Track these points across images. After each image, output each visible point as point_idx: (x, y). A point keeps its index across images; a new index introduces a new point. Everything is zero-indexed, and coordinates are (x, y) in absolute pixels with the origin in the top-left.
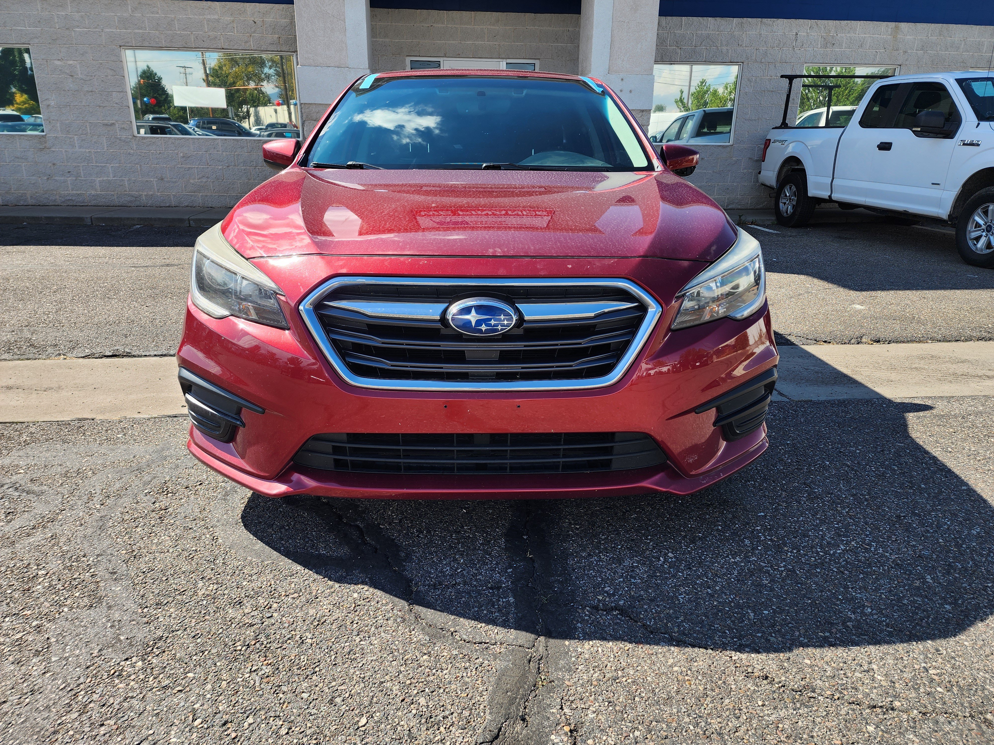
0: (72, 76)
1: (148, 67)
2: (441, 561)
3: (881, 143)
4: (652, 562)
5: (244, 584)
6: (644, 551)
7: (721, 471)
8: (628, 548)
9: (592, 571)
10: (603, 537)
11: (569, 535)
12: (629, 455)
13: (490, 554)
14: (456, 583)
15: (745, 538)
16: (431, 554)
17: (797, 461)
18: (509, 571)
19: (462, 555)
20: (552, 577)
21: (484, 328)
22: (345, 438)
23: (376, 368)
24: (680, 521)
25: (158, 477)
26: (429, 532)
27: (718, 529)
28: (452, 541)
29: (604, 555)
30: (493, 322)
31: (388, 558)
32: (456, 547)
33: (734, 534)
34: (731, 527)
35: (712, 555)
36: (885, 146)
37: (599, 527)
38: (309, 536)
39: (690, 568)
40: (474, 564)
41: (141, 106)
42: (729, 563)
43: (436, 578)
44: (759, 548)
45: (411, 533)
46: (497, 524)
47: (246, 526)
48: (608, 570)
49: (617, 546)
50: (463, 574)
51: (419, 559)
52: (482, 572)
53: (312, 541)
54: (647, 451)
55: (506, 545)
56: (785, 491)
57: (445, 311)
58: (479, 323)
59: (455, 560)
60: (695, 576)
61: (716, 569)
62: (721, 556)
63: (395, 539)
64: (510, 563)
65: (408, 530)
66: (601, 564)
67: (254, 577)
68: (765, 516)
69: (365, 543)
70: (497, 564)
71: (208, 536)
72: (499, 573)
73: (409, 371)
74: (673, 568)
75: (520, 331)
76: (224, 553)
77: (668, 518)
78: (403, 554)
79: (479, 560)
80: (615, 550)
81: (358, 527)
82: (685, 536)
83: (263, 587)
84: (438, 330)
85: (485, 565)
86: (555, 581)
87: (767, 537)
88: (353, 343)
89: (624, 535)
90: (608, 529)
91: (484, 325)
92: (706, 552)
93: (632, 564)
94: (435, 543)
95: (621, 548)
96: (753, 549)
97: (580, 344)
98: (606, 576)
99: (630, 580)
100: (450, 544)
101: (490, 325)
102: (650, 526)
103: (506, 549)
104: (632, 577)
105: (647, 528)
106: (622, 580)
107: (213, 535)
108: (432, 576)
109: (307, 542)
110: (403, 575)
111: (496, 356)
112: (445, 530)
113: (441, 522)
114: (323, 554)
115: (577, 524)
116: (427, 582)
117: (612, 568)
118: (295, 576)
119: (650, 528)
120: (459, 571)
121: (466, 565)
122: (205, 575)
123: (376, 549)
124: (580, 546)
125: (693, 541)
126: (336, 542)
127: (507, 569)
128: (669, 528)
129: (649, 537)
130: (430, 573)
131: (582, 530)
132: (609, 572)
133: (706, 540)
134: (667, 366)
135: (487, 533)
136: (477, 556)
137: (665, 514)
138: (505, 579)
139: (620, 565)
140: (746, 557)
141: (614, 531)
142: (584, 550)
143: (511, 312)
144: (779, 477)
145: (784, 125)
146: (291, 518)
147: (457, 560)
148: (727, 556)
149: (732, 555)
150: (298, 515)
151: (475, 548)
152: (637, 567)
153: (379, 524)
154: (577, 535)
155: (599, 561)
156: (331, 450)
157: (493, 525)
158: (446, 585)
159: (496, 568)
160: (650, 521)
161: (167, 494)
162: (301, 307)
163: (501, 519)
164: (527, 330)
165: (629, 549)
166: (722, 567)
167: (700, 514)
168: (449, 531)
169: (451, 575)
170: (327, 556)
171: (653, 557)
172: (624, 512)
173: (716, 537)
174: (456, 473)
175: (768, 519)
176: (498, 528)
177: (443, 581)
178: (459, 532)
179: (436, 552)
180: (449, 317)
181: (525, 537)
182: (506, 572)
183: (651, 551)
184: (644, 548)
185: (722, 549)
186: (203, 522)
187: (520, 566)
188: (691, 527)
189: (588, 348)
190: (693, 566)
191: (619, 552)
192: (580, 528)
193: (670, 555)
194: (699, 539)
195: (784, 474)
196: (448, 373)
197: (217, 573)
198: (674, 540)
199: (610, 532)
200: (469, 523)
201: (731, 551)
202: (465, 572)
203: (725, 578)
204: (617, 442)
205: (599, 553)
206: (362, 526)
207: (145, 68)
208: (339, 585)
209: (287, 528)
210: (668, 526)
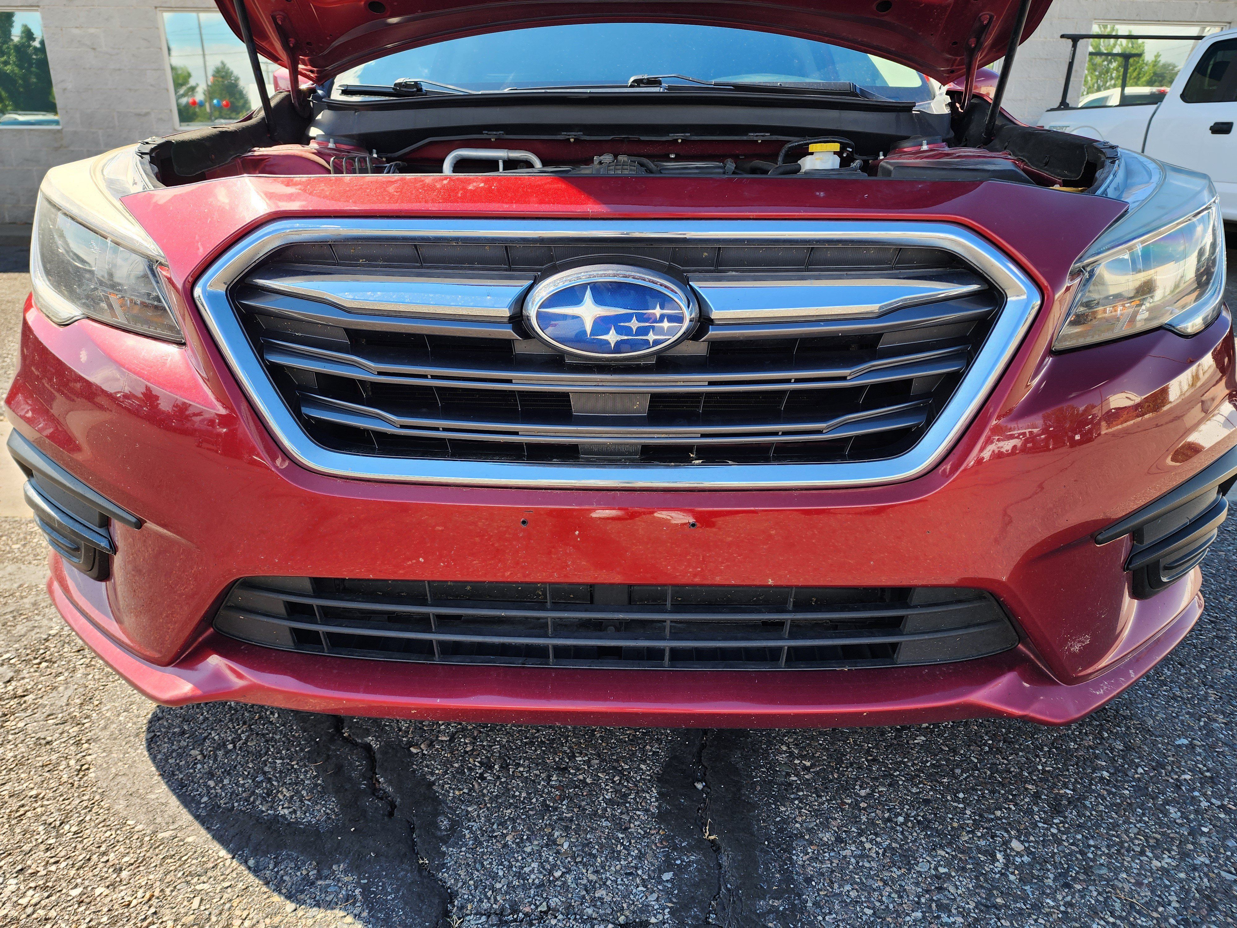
0: (94, 49)
1: (222, 63)
2: (521, 843)
3: (1216, 124)
4: (978, 864)
5: (97, 892)
6: (955, 835)
7: (1129, 665)
8: (919, 822)
9: (848, 887)
10: (863, 793)
11: (790, 784)
12: (939, 635)
13: (626, 829)
14: (549, 908)
15: (1167, 802)
16: (502, 824)
17: (1212, 622)
18: (667, 876)
19: (567, 829)
20: (760, 899)
21: (612, 337)
22: (308, 586)
23: (366, 431)
24: (1017, 754)
25: (40, 627)
26: (504, 767)
27: (1102, 778)
28: (549, 793)
29: (871, 842)
30: (634, 324)
31: (412, 830)
32: (556, 809)
33: (1140, 790)
34: (1130, 774)
35: (1109, 847)
36: (1222, 128)
37: (851, 764)
38: (266, 769)
39: (1067, 885)
40: (590, 854)
41: (211, 109)
42: (1151, 871)
43: (507, 893)
44: (1204, 829)
45: (470, 769)
46: (643, 750)
47: (152, 743)
48: (886, 884)
49: (896, 816)
50: (565, 883)
51: (476, 839)
52: (607, 879)
53: (269, 780)
54: (978, 625)
55: (660, 805)
56: (1212, 687)
57: (522, 300)
58: (602, 324)
59: (552, 843)
60: (1086, 910)
61: (1127, 887)
62: (1128, 851)
63: (433, 783)
64: (667, 856)
65: (464, 761)
66: (867, 865)
67: (125, 874)
68: (1192, 746)
69: (374, 790)
70: (641, 856)
71: (72, 762)
72: (644, 883)
73: (442, 440)
74: (1031, 883)
75: (699, 348)
76: (86, 807)
77: (990, 747)
78: (444, 823)
79: (601, 846)
80: (892, 828)
81: (368, 748)
82: (1037, 796)
83: (134, 903)
84: (507, 344)
85: (613, 858)
86: (769, 912)
87: (1213, 800)
88: (318, 375)
89: (905, 787)
90: (871, 771)
91: (613, 331)
92: (1093, 837)
93: (936, 869)
94: (514, 796)
95: (904, 824)
96: (1192, 832)
97: (844, 378)
98: (880, 901)
99: (938, 917)
100: (545, 801)
101: (628, 331)
102: (958, 766)
103: (662, 817)
104: (941, 907)
105: (952, 770)
106: (919, 915)
107: (83, 761)
108: (498, 886)
109: (258, 785)
110: (436, 880)
111: (641, 407)
112: (537, 765)
113: (532, 743)
114: (284, 816)
115: (803, 757)
116: (485, 905)
117: (892, 879)
118: (210, 874)
119: (958, 771)
120: (558, 874)
121: (574, 858)
122: (29, 863)
123: (393, 805)
124: (817, 813)
125: (1057, 809)
126: (316, 785)
127: (661, 871)
128: (997, 771)
129: (961, 795)
130: (495, 877)
131: (817, 773)
132: (888, 889)
133: (1085, 807)
134: (1012, 437)
135: (621, 773)
136: (598, 833)
137: (982, 737)
138: (657, 900)
139: (909, 870)
140: (1184, 855)
141: (885, 777)
142: (825, 826)
143: (679, 297)
144: (1188, 654)
145: (1064, 105)
146: (244, 723)
147: (554, 842)
148: (1142, 853)
149: (1153, 848)
150: (260, 718)
151: (595, 813)
152: (948, 876)
153: (410, 744)
154: (807, 783)
155: (862, 856)
156: (282, 610)
157: (634, 754)
158: (526, 915)
159: (637, 868)
160: (955, 751)
161: (40, 663)
162: (198, 292)
163: (652, 739)
164: (716, 346)
165: (924, 825)
166: (1139, 884)
167: (1056, 739)
168: (545, 767)
169: (538, 887)
170: (290, 824)
171: (979, 850)
172: (897, 730)
173: (1104, 798)
174: (552, 663)
175: (1200, 754)
176: (644, 762)
177: (521, 901)
178: (565, 769)
179: (513, 820)
180: (532, 311)
181: (700, 786)
182: (660, 881)
183: (972, 832)
184: (955, 825)
185: (1127, 831)
186: (76, 729)
187: (689, 864)
188: (1043, 770)
189: (859, 389)
190: (1074, 879)
191: (902, 833)
192: (812, 766)
193: (1016, 845)
194: (1070, 803)
195: (1195, 647)
196: (530, 446)
197: (52, 860)
198: (1016, 805)
199: (876, 779)
200: (586, 748)
201: (1147, 838)
202: (570, 878)
203: (1155, 915)
204: (915, 607)
205: (860, 835)
206: (375, 746)
207: (219, 64)
208: (293, 906)
209: (230, 747)
210: (994, 768)
